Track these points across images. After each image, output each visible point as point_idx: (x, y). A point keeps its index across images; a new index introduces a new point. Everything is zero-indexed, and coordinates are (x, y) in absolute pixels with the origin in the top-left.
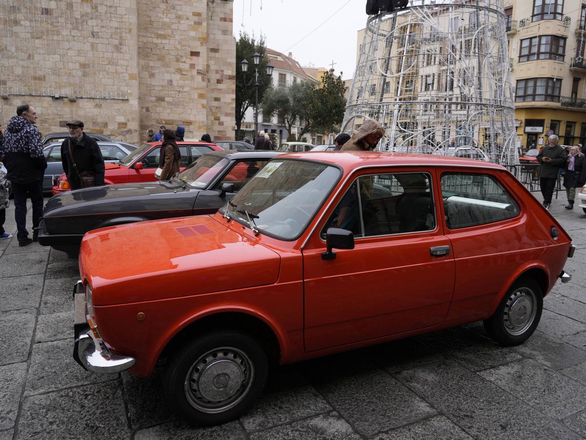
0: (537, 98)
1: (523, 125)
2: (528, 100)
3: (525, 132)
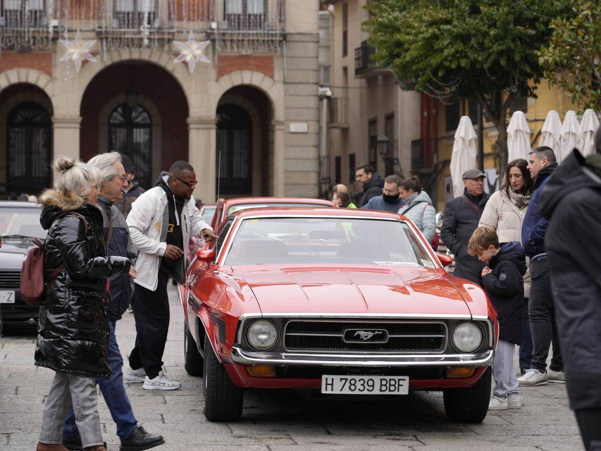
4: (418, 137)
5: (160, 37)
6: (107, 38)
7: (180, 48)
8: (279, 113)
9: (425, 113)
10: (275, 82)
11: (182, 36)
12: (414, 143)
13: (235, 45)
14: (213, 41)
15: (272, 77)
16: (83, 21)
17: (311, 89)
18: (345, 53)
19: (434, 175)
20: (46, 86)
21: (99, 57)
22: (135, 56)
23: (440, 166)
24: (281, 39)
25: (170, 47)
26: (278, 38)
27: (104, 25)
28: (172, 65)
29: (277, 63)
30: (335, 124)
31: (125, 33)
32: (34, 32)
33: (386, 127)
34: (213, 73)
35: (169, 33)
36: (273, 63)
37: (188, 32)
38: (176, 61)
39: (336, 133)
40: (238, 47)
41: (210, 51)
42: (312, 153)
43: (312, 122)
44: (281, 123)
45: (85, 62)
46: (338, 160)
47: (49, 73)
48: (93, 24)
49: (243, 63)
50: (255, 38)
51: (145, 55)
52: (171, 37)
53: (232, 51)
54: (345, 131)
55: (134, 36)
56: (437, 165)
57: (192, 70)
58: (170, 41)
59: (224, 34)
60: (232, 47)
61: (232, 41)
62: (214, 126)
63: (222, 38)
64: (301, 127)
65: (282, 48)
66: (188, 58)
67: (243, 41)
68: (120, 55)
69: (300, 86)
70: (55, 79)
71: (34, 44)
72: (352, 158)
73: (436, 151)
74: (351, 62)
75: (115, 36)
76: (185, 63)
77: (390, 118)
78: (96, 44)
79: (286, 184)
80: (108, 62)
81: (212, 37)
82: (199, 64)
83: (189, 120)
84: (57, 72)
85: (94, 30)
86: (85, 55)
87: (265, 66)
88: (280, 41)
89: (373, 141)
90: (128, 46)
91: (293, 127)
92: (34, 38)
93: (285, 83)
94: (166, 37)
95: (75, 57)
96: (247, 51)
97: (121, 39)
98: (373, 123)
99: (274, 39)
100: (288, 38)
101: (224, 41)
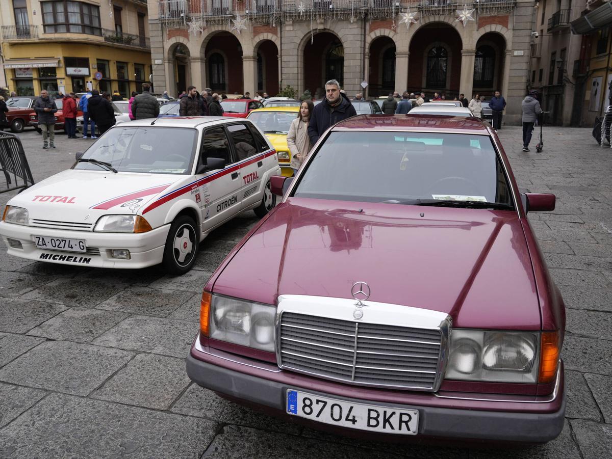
0: (72, 29)
1: (62, 64)
2: (62, 31)
3: (67, 75)
4: (578, 59)
5: (449, 8)
6: (422, 11)
7: (459, 13)
8: (509, 46)
9: (584, 47)
10: (508, 30)
11: (461, 8)
12: (576, 62)
13: (488, 10)
14: (477, 9)
15: (507, 27)
16: (411, 3)
17: (527, 32)
18: (543, 23)
19: (586, 77)
20: (393, 37)
21: (419, 21)
22: (437, 19)
23: (590, 73)
24: (514, 5)
25: (454, 14)
26: (512, 5)
27: (421, 4)
28: (455, 23)
29: (510, 19)
30: (535, 56)
31: (431, 7)
32: (387, 9)
33: (561, 55)
34: (476, 26)
35: (454, 6)
36: (508, 20)
37: (464, 5)
38: (457, 20)
39: (534, 60)
40: (490, 12)
41: (475, 15)
42: (524, 66)
43: (526, 50)
44: (510, 51)
45: (412, 24)
46: (534, 72)
47: (395, 31)
48: (416, 4)
49: (492, 20)
50: (500, 6)
51: (442, 19)
52: (455, 8)
53: (486, 14)
54: (539, 59)
55: (436, 9)
56: (588, 72)
57: (464, 25)
58: (454, 10)
59: (483, 5)
60: (487, 11)
61: (487, 8)
62: (474, 54)
63: (482, 7)
64: (521, 53)
65: (513, 11)
66: (463, 19)
67: (493, 8)
68: (429, 19)
69: (522, 31)
70: (398, 33)
71: (387, 15)
72: (541, 71)
73: (589, 65)
74: (546, 27)
75: (426, 10)
76: (462, 22)
77: (564, 50)
78: (418, 14)
79: (509, 83)
80: (423, 24)
81: (476, 7)
82: (469, 22)
83: (462, 51)
84: (398, 30)
85: (417, 7)
86: (411, 20)
87: (504, 22)
88: (513, 7)
89: (553, 62)
90: (433, 14)
91: (516, 53)
92: (387, 13)
93: (513, 30)
94: (452, 8)
95: (406, 21)
96: (494, 13)
97: (429, 10)
98: (554, 54)
99: (510, 6)
100: (518, 5)
101: (483, 8)
